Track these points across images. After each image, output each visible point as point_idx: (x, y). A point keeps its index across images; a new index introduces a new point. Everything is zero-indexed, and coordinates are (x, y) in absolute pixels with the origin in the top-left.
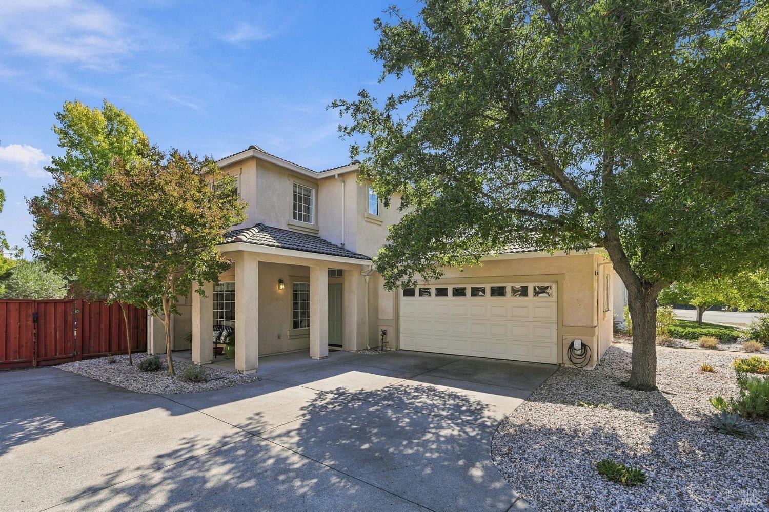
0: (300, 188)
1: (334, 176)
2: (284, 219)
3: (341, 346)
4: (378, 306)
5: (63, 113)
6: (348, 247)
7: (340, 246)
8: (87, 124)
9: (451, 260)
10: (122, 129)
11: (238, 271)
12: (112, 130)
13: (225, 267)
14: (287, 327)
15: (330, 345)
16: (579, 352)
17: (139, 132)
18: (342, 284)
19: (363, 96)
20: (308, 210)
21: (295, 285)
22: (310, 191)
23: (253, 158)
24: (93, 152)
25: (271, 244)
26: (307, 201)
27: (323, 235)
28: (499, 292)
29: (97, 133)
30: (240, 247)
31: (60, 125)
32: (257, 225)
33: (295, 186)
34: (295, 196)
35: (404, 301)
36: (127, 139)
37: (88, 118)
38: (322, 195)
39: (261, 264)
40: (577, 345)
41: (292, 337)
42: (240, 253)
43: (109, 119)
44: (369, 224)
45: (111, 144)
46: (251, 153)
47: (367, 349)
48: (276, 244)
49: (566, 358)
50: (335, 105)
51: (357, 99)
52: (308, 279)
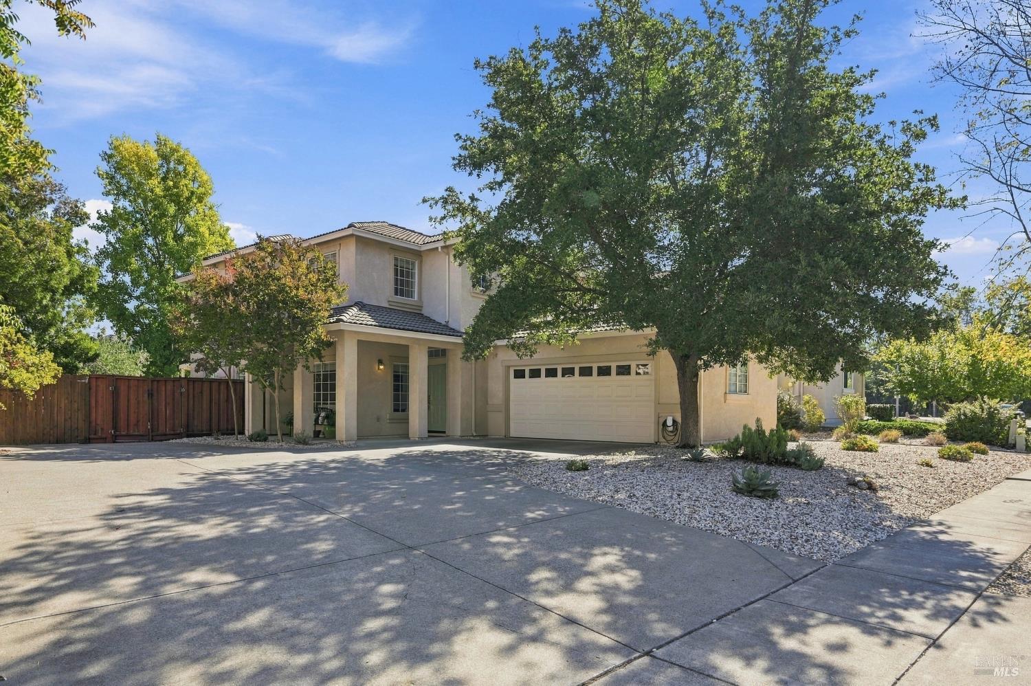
0: (401, 260)
1: (437, 248)
2: (384, 294)
3: (444, 432)
4: (487, 389)
5: (109, 152)
6: (452, 325)
7: (444, 323)
8: (138, 165)
9: (550, 339)
10: (181, 168)
11: (339, 348)
12: (168, 171)
13: (330, 344)
14: (387, 409)
15: (429, 432)
16: (671, 429)
17: (201, 172)
18: (445, 365)
19: (450, 191)
20: (410, 284)
21: (395, 366)
22: (413, 264)
23: (352, 235)
24: (145, 202)
25: (370, 323)
26: (410, 274)
27: (426, 312)
28: (605, 371)
29: (150, 175)
30: (341, 326)
31: (104, 167)
32: (356, 304)
33: (396, 259)
34: (396, 270)
35: (515, 383)
36: (187, 182)
37: (139, 158)
38: (426, 267)
39: (359, 342)
40: (669, 423)
41: (392, 420)
42: (341, 332)
43: (165, 158)
44: (475, 299)
45: (167, 189)
46: (349, 232)
47: (473, 436)
48: (374, 323)
49: (661, 436)
50: (424, 201)
51: (445, 194)
52: (407, 359)
